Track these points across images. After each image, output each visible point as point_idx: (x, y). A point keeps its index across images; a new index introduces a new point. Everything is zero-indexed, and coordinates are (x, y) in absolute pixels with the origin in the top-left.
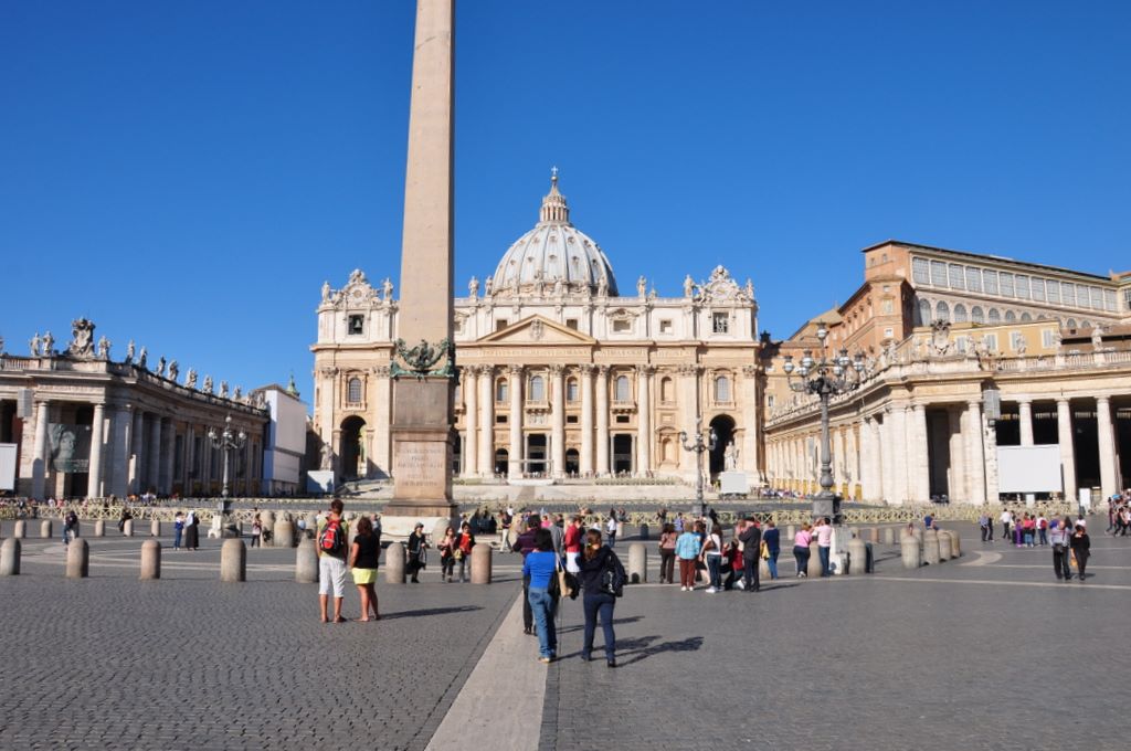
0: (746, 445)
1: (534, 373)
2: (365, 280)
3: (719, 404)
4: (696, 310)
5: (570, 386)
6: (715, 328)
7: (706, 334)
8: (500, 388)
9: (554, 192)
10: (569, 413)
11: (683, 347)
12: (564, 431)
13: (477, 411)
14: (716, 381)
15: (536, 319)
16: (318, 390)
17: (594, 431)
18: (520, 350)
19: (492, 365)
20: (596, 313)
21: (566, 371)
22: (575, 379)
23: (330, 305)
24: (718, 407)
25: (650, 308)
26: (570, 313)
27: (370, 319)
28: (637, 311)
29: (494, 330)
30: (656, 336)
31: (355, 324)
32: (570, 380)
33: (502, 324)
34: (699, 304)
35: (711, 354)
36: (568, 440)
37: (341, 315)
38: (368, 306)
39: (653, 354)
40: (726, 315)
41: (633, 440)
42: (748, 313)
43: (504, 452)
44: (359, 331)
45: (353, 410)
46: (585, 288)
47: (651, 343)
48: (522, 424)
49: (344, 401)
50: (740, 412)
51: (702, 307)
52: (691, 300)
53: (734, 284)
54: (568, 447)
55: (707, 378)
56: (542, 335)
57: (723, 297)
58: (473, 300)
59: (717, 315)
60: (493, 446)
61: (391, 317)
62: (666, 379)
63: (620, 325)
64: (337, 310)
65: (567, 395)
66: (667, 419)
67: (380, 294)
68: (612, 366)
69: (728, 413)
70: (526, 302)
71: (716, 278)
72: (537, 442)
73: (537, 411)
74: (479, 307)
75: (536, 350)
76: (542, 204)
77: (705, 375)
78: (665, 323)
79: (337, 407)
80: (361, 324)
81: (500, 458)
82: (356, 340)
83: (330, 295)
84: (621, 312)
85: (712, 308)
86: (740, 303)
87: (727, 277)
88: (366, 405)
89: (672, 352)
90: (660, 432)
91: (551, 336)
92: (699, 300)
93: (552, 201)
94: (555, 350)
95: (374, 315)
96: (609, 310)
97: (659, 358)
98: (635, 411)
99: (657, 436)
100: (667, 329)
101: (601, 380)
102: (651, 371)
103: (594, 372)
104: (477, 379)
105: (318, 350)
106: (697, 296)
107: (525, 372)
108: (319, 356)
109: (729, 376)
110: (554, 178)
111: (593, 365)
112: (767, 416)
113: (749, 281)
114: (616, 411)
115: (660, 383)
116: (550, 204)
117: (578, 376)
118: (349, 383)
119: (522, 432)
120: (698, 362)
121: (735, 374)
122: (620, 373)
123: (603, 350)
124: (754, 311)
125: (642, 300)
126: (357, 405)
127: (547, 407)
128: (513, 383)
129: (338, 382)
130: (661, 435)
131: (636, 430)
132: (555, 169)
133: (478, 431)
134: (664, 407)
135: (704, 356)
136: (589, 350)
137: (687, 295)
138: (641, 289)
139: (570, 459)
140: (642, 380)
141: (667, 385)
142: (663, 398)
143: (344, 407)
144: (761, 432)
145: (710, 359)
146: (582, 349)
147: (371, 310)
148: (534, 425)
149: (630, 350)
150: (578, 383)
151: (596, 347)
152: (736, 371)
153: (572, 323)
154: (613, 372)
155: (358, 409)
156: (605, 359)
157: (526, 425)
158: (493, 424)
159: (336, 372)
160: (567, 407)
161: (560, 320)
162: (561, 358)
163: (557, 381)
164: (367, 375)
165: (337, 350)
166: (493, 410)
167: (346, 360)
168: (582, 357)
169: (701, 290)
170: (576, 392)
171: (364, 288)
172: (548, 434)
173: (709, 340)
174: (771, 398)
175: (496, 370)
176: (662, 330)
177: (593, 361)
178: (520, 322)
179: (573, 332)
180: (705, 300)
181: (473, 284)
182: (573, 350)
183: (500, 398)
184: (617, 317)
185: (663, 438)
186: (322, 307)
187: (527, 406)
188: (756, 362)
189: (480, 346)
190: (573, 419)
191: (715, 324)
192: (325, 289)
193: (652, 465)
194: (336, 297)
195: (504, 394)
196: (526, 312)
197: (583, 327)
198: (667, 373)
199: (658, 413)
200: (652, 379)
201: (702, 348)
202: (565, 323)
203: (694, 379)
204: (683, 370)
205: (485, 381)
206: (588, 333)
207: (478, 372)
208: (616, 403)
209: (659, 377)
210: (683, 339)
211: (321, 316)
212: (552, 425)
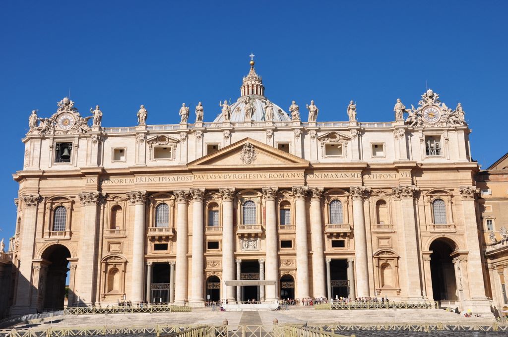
0: (471, 270)
1: (246, 198)
2: (74, 109)
3: (439, 227)
4: (408, 133)
5: (282, 210)
6: (427, 151)
7: (419, 156)
8: (211, 213)
9: (252, 73)
10: (283, 238)
11: (397, 169)
12: (278, 257)
13: (187, 237)
14: (432, 203)
15: (247, 142)
16: (20, 219)
17: (309, 256)
18: (231, 174)
19: (203, 190)
20: (307, 137)
21: (279, 195)
22: (288, 203)
23: (36, 133)
24: (437, 230)
25: (361, 132)
26: (282, 137)
27: (78, 147)
28: (348, 134)
29: (205, 154)
30: (368, 158)
31: (63, 152)
32: (282, 205)
33: (213, 148)
34: (410, 127)
35: (426, 176)
36: (283, 266)
37: (47, 143)
38: (76, 134)
39: (366, 177)
40: (438, 138)
41: (350, 264)
42: (462, 135)
43: (215, 280)
44: (67, 159)
45: (57, 238)
46: (295, 113)
47: (365, 166)
48: (234, 250)
49: (46, 230)
50: (462, 235)
51: (413, 131)
52: (402, 123)
53: (444, 106)
54: (282, 273)
55: (423, 199)
56: (253, 159)
57: (434, 120)
58: (183, 126)
59: (429, 138)
60: (204, 273)
61: (100, 145)
62: (381, 202)
63: (332, 149)
64: (43, 138)
65: (280, 220)
66: (384, 243)
67: (89, 122)
68: (326, 189)
69: (447, 236)
70: (237, 126)
71: (426, 102)
72: (250, 267)
73: (249, 235)
74: (189, 133)
75: (247, 173)
76: (242, 82)
77: (421, 198)
78: (377, 147)
79: (39, 236)
80: (69, 151)
81: (211, 286)
82: (63, 167)
83: (37, 123)
84: (332, 135)
85: (423, 131)
86: (453, 125)
87: (438, 101)
88: (71, 233)
89: (385, 174)
90: (378, 256)
91: (262, 160)
92: (410, 123)
93: (251, 80)
94: (267, 174)
95: (83, 142)
96: (319, 134)
97: (373, 181)
98: (351, 235)
99: (375, 261)
100: (378, 153)
101: (315, 204)
102: (366, 194)
103: (308, 195)
104: (187, 204)
105: (22, 178)
106: (408, 120)
107: (237, 196)
108: (23, 185)
109: (446, 198)
110: (251, 62)
111: (306, 188)
112: (488, 240)
113: (459, 104)
114: (331, 235)
115: (375, 206)
116: (249, 83)
117: (291, 200)
118: (54, 211)
119: (235, 257)
120: (413, 184)
121: (452, 196)
122: (333, 197)
123: (316, 173)
124: (467, 133)
125: (353, 124)
126: (61, 234)
127: (259, 231)
128: (225, 207)
129: (41, 210)
130: (379, 259)
131: (353, 254)
132: (252, 56)
133: (188, 257)
134: (381, 230)
135: (418, 178)
136: (302, 173)
137: (398, 118)
138: (352, 113)
139: (286, 285)
140: (357, 203)
141: (382, 209)
142: (378, 222)
143: (46, 237)
144: (485, 256)
145: (426, 180)
146: (295, 173)
147: (79, 138)
148: (247, 250)
149: (343, 173)
150: (291, 207)
151: (309, 170)
152: (453, 193)
153: (284, 147)
154: (326, 195)
155: (62, 237)
156: (318, 182)
157: (239, 251)
158: (204, 251)
159: (40, 199)
160: (280, 231)
161: (271, 144)
162: (274, 181)
163: (269, 205)
164: (73, 202)
165: (42, 177)
166: (204, 236)
167: (50, 187)
168: (295, 180)
169: (411, 114)
170: (289, 216)
171: (73, 117)
172: (261, 259)
173: (423, 162)
174: (489, 221)
175: (207, 195)
176: (374, 154)
177: (306, 184)
178: (231, 145)
179: (285, 155)
180: (416, 123)
181: (183, 110)
182: (285, 173)
183: (211, 223)
184: (328, 141)
185: (381, 262)
186: (29, 135)
187: (239, 231)
188: (474, 185)
189: (191, 171)
190: (287, 244)
191: (427, 147)
192: (32, 119)
193: (372, 292)
194: (43, 125)
195: (215, 220)
196: (237, 137)
197: (295, 149)
198: (381, 196)
199: (374, 237)
200: (366, 203)
201: (417, 171)
202: (276, 147)
203: (411, 201)
204: (398, 193)
205: (196, 206)
206: (300, 156)
207: (188, 197)
208: (330, 227)
209: (374, 200)
210: (397, 160)
211: (27, 145)
212: (265, 250)
